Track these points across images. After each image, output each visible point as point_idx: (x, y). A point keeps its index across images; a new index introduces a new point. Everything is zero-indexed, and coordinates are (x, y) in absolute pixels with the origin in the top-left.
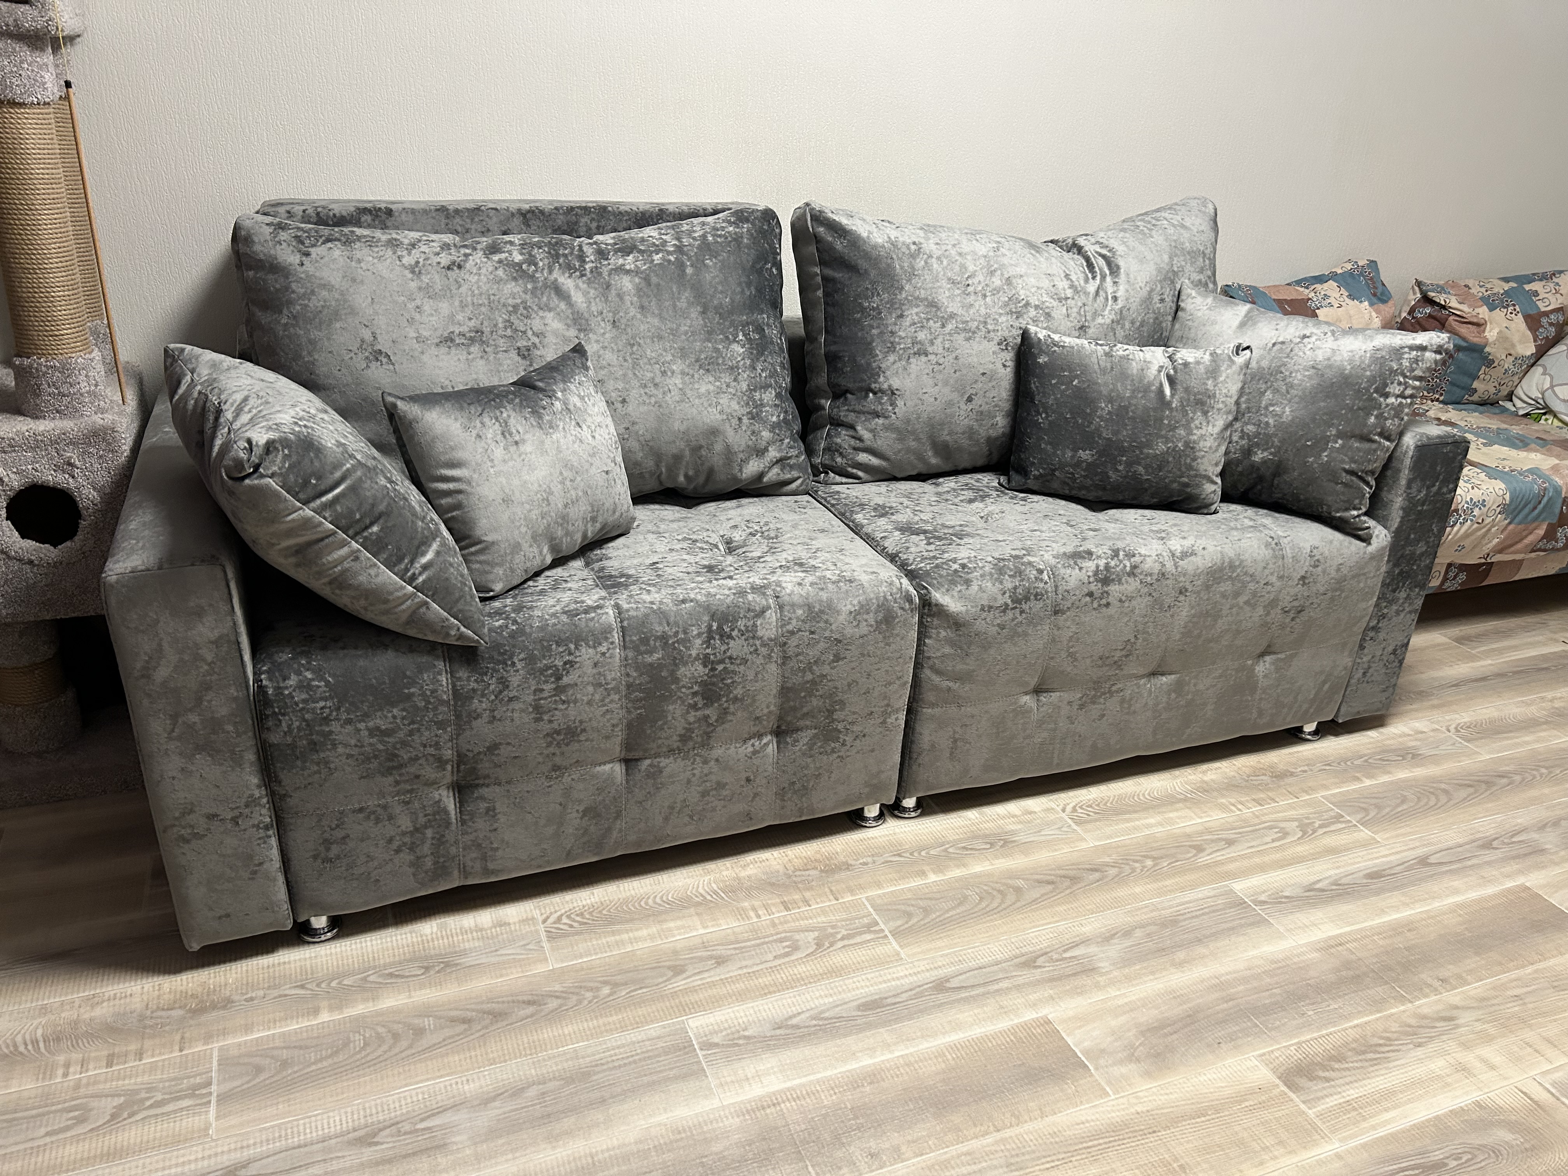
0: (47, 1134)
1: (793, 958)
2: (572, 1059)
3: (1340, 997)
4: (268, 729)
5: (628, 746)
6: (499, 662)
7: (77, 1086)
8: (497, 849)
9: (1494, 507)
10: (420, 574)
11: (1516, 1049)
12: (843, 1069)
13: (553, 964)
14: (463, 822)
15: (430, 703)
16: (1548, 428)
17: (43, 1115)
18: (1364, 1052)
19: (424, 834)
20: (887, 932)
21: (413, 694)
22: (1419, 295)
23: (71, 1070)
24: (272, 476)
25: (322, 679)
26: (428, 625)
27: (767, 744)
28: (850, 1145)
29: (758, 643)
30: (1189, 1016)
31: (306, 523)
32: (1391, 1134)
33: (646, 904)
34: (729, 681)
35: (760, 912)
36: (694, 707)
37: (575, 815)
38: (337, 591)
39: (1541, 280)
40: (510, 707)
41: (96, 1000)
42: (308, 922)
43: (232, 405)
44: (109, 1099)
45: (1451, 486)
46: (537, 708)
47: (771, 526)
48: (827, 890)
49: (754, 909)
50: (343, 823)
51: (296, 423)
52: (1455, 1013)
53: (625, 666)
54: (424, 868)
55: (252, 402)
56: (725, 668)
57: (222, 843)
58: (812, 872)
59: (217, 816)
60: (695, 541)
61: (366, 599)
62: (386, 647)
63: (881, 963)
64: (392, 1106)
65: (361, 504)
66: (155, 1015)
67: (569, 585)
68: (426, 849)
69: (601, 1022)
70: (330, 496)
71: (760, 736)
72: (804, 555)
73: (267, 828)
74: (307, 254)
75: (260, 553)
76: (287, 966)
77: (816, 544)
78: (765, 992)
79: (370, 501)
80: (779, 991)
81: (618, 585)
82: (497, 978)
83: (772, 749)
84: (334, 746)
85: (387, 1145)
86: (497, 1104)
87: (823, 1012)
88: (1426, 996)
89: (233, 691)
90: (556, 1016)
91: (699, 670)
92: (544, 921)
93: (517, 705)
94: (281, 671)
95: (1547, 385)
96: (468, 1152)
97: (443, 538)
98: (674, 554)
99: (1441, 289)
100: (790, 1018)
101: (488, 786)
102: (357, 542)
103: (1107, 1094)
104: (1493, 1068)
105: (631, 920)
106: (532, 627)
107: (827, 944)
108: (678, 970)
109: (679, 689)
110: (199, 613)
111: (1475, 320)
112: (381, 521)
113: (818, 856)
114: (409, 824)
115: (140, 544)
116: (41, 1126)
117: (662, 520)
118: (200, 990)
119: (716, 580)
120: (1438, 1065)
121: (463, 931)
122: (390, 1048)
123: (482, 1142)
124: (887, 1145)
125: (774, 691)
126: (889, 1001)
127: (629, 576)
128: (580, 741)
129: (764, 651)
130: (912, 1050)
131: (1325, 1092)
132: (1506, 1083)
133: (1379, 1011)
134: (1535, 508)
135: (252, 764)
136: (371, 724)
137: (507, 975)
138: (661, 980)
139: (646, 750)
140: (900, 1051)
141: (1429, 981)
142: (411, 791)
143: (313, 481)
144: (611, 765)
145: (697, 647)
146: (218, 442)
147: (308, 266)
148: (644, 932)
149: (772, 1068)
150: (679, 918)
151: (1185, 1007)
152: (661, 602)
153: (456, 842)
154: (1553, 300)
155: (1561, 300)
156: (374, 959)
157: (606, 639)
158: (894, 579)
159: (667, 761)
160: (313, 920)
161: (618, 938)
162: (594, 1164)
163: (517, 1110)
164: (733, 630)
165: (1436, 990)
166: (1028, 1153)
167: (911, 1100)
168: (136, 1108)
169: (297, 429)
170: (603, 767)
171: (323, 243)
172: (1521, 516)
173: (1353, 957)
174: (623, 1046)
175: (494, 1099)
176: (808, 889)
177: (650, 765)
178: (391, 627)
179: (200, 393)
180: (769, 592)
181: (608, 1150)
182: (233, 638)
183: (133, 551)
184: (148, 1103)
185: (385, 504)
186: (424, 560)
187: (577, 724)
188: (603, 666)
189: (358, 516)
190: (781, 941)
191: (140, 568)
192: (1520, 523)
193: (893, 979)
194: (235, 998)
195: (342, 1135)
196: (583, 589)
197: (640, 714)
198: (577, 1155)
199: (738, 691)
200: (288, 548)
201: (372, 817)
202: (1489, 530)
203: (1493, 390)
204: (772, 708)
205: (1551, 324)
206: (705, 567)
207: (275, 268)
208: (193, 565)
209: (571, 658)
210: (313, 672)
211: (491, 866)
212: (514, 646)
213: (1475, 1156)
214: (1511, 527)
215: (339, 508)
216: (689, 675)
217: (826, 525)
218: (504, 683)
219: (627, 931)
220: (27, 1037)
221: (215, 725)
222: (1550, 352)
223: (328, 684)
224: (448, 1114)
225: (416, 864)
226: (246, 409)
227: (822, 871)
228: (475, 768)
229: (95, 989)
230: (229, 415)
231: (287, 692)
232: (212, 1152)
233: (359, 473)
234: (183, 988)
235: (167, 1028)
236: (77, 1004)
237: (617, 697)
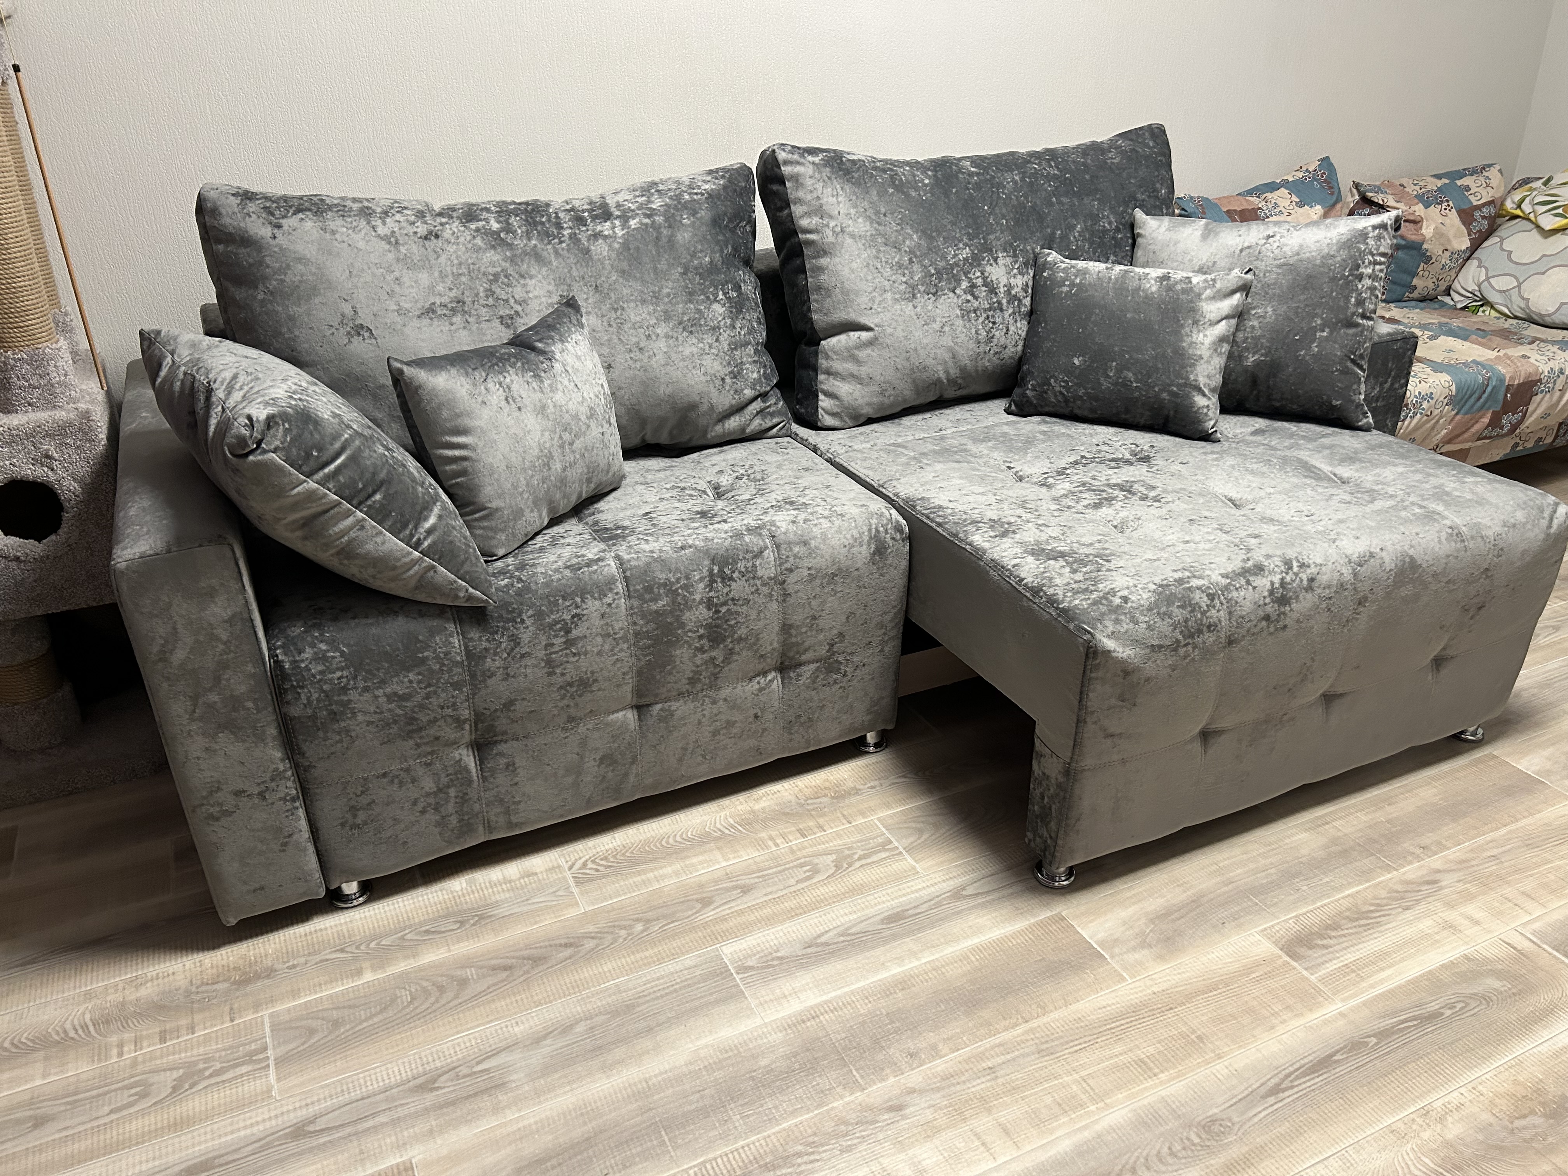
0: (111, 1112)
1: (815, 881)
2: (614, 994)
3: (1331, 871)
4: (288, 703)
5: (638, 692)
6: (508, 621)
7: (134, 1063)
8: (520, 802)
9: (1441, 399)
10: (425, 539)
11: (1496, 904)
12: (875, 979)
13: (584, 906)
14: (485, 779)
15: (444, 665)
16: (1485, 319)
17: (105, 1094)
18: (1357, 919)
19: (447, 793)
20: (901, 849)
21: (427, 658)
22: (1357, 197)
23: (126, 1049)
24: (275, 451)
25: (337, 649)
26: (436, 588)
27: (771, 681)
28: (889, 1048)
29: (758, 582)
30: (1193, 901)
31: (311, 496)
32: (1389, 991)
33: (668, 843)
34: (733, 622)
35: (778, 841)
36: (701, 650)
37: (593, 763)
38: (346, 562)
39: (1472, 175)
40: (523, 664)
41: (139, 981)
42: (339, 888)
43: (222, 383)
44: (168, 1073)
45: (1403, 381)
46: (549, 663)
47: (756, 468)
48: (839, 815)
49: (771, 838)
50: (367, 790)
51: (291, 397)
52: (1438, 876)
53: (632, 615)
54: (450, 827)
55: (242, 379)
56: (729, 610)
57: (251, 818)
58: (824, 800)
59: (244, 791)
60: (683, 489)
61: (374, 567)
62: (396, 613)
63: (899, 878)
64: (447, 1053)
65: (362, 473)
66: (200, 989)
67: (567, 541)
68: (451, 807)
69: (638, 956)
70: (332, 467)
71: (765, 673)
72: (793, 494)
73: (293, 800)
74: (279, 227)
75: (265, 528)
76: (324, 933)
77: (802, 483)
78: (792, 914)
79: (371, 470)
80: (805, 913)
81: (616, 537)
82: (532, 925)
83: (777, 684)
84: (354, 714)
85: (448, 1088)
86: (548, 1041)
87: (850, 928)
88: (1410, 863)
89: (250, 668)
90: (593, 955)
91: (703, 613)
92: (570, 868)
93: (529, 661)
94: (295, 644)
95: (1483, 277)
96: (527, 1088)
97: (443, 502)
98: (665, 502)
99: (1378, 190)
100: (819, 936)
101: (506, 742)
102: (361, 511)
103: (1124, 979)
104: (1477, 923)
105: (654, 860)
106: (537, 584)
107: (846, 866)
108: (706, 902)
109: (686, 633)
110: (211, 594)
111: (1411, 218)
112: (383, 489)
113: (827, 784)
114: (432, 785)
115: (145, 529)
116: (103, 1105)
117: (648, 471)
118: (241, 962)
119: (712, 524)
120: (1426, 925)
121: (492, 885)
122: (437, 1001)
123: (539, 1077)
124: (925, 1045)
125: (777, 628)
126: (910, 912)
127: (624, 528)
128: (592, 691)
129: (765, 590)
130: (937, 956)
131: (1324, 958)
132: (1490, 936)
133: (1367, 881)
134: (1480, 398)
135: (274, 739)
136: (388, 690)
137: (541, 921)
138: (690, 913)
139: (656, 695)
140: (927, 957)
141: (1412, 849)
142: (431, 753)
143: (315, 454)
144: (624, 712)
145: (700, 591)
146: (213, 422)
147: (281, 240)
148: (669, 870)
149: (807, 984)
150: (701, 854)
151: (1189, 893)
152: (661, 551)
153: (479, 799)
154: (1484, 193)
155: (1492, 192)
156: (409, 919)
157: (611, 590)
158: (884, 510)
159: (677, 704)
160: (344, 886)
161: (643, 877)
162: (649, 1088)
163: (568, 1045)
164: (733, 572)
165: (1418, 857)
166: (1057, 1039)
167: (941, 1001)
168: (196, 1078)
169: (293, 403)
170: (616, 715)
171: (294, 214)
172: (1467, 407)
173: (1340, 834)
174: (663, 977)
175: (545, 1037)
176: (821, 816)
177: (661, 710)
178: (400, 593)
179: (185, 373)
180: (765, 532)
181: (661, 1074)
182: (246, 616)
183: (138, 537)
184: (207, 1073)
185: (385, 471)
186: (427, 525)
187: (589, 675)
188: (610, 617)
189: (360, 486)
190: (802, 866)
191: (149, 552)
192: (1466, 414)
193: (912, 892)
194: (276, 966)
195: (402, 1083)
196: (581, 543)
197: (649, 661)
198: (632, 1081)
199: (742, 631)
200: (294, 522)
201: (396, 781)
202: (1438, 421)
203: (1431, 286)
204: (775, 645)
205: (1484, 217)
206: (698, 513)
207: (246, 241)
208: (201, 546)
209: (578, 611)
210: (327, 643)
211: (514, 819)
212: (522, 604)
213: (1467, 1004)
214: (1458, 417)
215: (341, 479)
216: (694, 620)
217: (810, 463)
218: (515, 641)
219: (652, 870)
220: (76, 1022)
221: (235, 702)
222: (1484, 245)
223: (342, 653)
224: (503, 1055)
225: (442, 823)
226: (237, 386)
227: (832, 798)
228: (493, 726)
229: (137, 971)
230: (220, 394)
231: (303, 665)
232: (279, 1111)
233: (357, 443)
234: (225, 962)
235: (214, 1001)
236: (120, 987)
237: (625, 646)
